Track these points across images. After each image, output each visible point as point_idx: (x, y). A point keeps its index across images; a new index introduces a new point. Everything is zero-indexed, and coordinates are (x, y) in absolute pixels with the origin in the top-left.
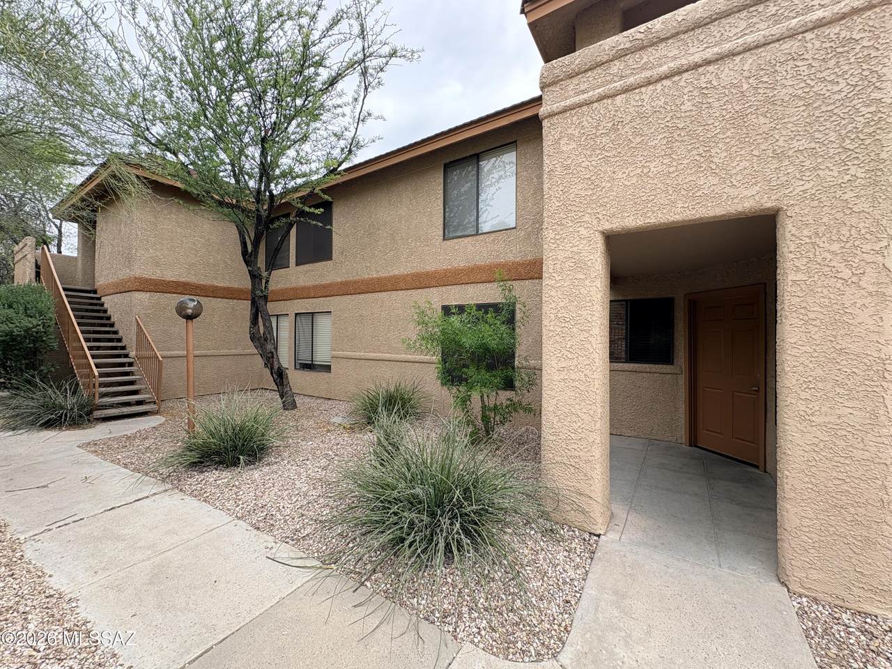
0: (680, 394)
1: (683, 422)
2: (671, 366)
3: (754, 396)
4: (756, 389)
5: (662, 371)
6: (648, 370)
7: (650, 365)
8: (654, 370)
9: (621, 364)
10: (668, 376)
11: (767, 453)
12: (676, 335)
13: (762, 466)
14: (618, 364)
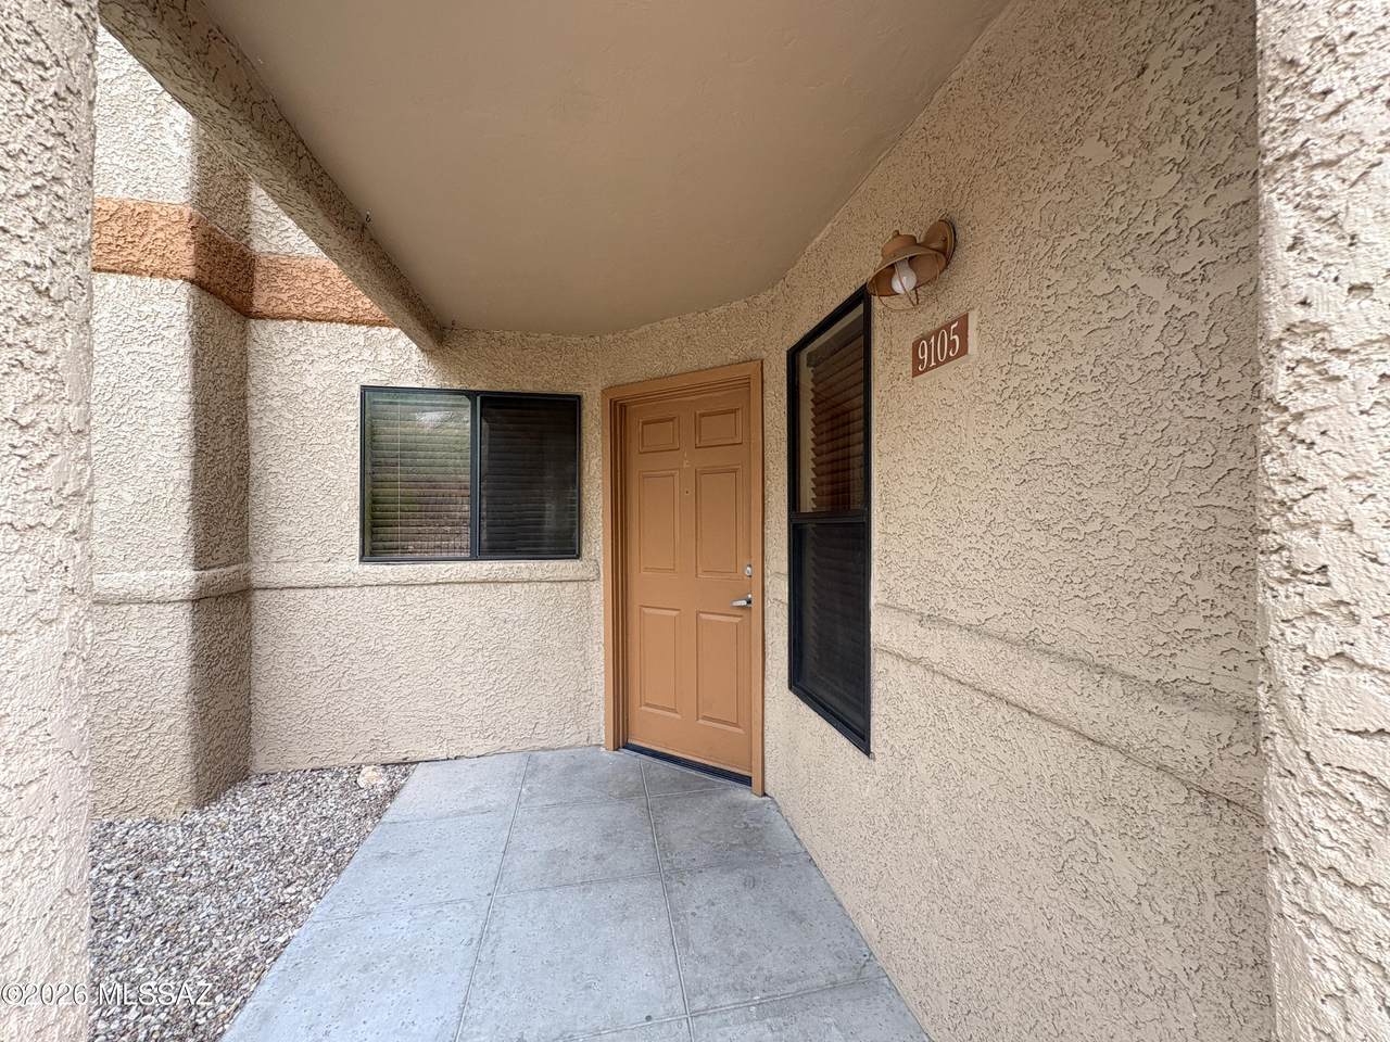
0: (594, 628)
1: (601, 694)
2: (577, 563)
3: (737, 620)
4: (744, 603)
5: (556, 575)
6: (525, 575)
7: (531, 563)
8: (539, 574)
9: (459, 565)
10: (571, 587)
11: (767, 749)
12: (586, 487)
13: (756, 781)
14: (451, 565)
